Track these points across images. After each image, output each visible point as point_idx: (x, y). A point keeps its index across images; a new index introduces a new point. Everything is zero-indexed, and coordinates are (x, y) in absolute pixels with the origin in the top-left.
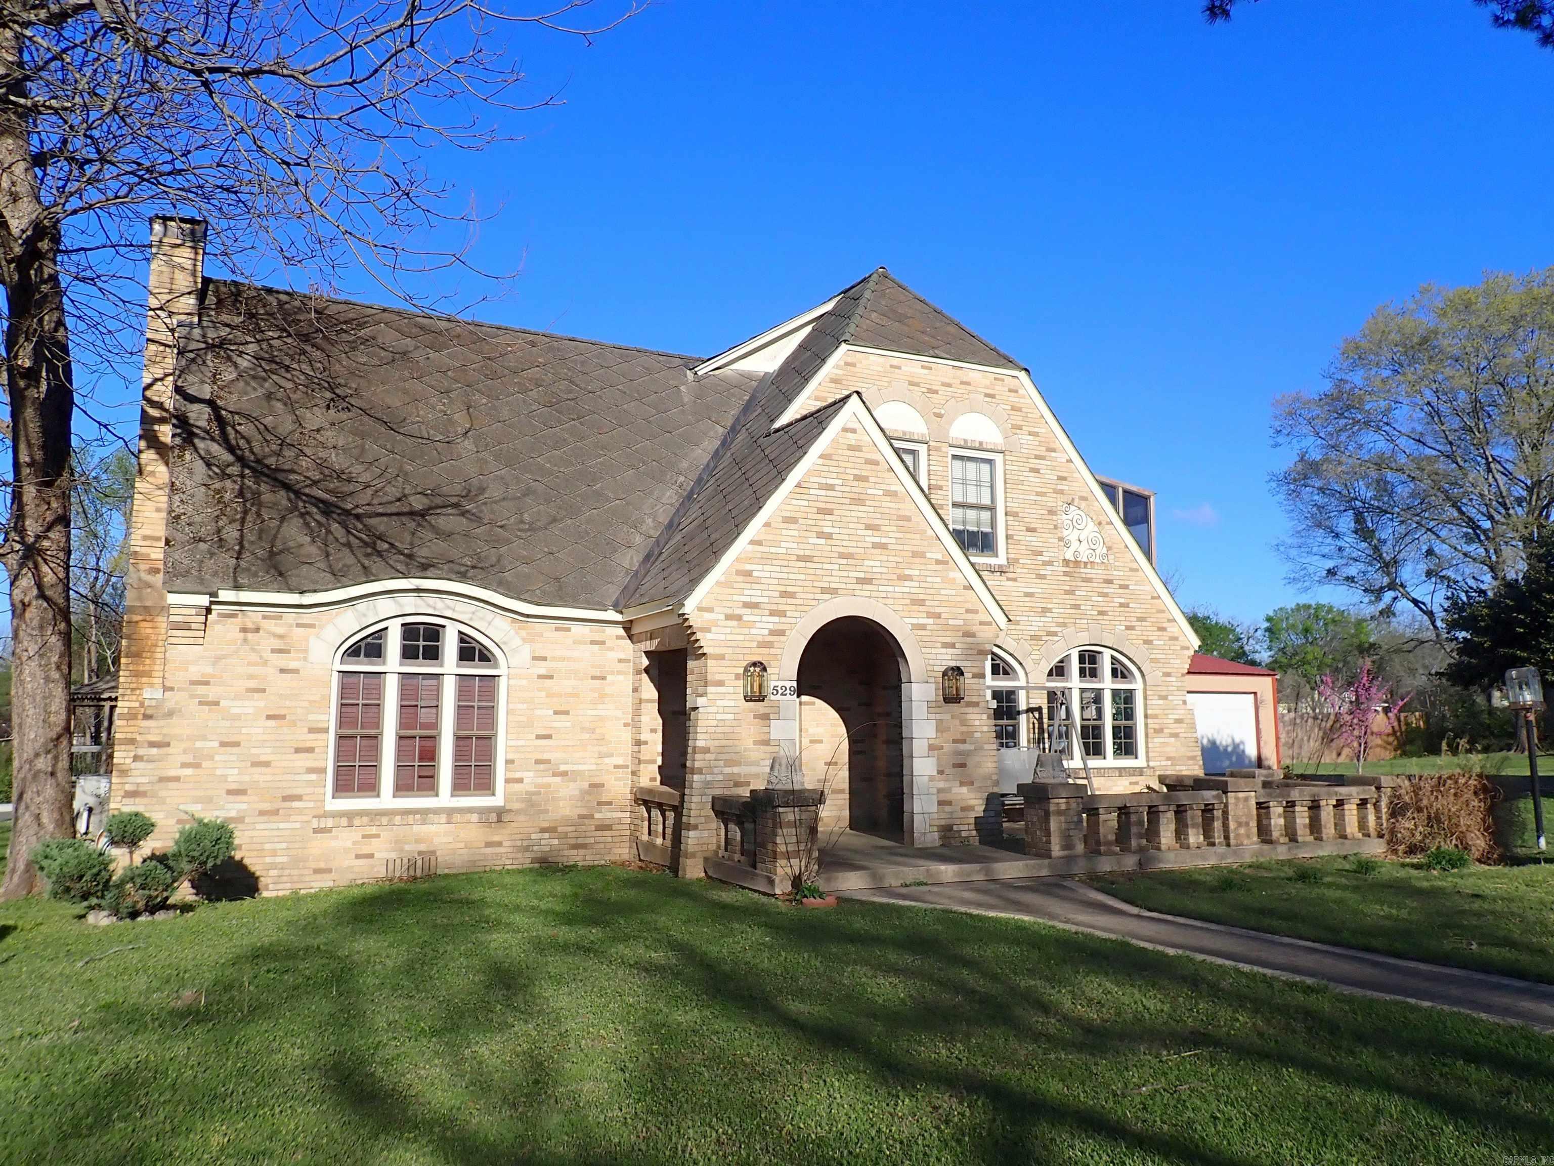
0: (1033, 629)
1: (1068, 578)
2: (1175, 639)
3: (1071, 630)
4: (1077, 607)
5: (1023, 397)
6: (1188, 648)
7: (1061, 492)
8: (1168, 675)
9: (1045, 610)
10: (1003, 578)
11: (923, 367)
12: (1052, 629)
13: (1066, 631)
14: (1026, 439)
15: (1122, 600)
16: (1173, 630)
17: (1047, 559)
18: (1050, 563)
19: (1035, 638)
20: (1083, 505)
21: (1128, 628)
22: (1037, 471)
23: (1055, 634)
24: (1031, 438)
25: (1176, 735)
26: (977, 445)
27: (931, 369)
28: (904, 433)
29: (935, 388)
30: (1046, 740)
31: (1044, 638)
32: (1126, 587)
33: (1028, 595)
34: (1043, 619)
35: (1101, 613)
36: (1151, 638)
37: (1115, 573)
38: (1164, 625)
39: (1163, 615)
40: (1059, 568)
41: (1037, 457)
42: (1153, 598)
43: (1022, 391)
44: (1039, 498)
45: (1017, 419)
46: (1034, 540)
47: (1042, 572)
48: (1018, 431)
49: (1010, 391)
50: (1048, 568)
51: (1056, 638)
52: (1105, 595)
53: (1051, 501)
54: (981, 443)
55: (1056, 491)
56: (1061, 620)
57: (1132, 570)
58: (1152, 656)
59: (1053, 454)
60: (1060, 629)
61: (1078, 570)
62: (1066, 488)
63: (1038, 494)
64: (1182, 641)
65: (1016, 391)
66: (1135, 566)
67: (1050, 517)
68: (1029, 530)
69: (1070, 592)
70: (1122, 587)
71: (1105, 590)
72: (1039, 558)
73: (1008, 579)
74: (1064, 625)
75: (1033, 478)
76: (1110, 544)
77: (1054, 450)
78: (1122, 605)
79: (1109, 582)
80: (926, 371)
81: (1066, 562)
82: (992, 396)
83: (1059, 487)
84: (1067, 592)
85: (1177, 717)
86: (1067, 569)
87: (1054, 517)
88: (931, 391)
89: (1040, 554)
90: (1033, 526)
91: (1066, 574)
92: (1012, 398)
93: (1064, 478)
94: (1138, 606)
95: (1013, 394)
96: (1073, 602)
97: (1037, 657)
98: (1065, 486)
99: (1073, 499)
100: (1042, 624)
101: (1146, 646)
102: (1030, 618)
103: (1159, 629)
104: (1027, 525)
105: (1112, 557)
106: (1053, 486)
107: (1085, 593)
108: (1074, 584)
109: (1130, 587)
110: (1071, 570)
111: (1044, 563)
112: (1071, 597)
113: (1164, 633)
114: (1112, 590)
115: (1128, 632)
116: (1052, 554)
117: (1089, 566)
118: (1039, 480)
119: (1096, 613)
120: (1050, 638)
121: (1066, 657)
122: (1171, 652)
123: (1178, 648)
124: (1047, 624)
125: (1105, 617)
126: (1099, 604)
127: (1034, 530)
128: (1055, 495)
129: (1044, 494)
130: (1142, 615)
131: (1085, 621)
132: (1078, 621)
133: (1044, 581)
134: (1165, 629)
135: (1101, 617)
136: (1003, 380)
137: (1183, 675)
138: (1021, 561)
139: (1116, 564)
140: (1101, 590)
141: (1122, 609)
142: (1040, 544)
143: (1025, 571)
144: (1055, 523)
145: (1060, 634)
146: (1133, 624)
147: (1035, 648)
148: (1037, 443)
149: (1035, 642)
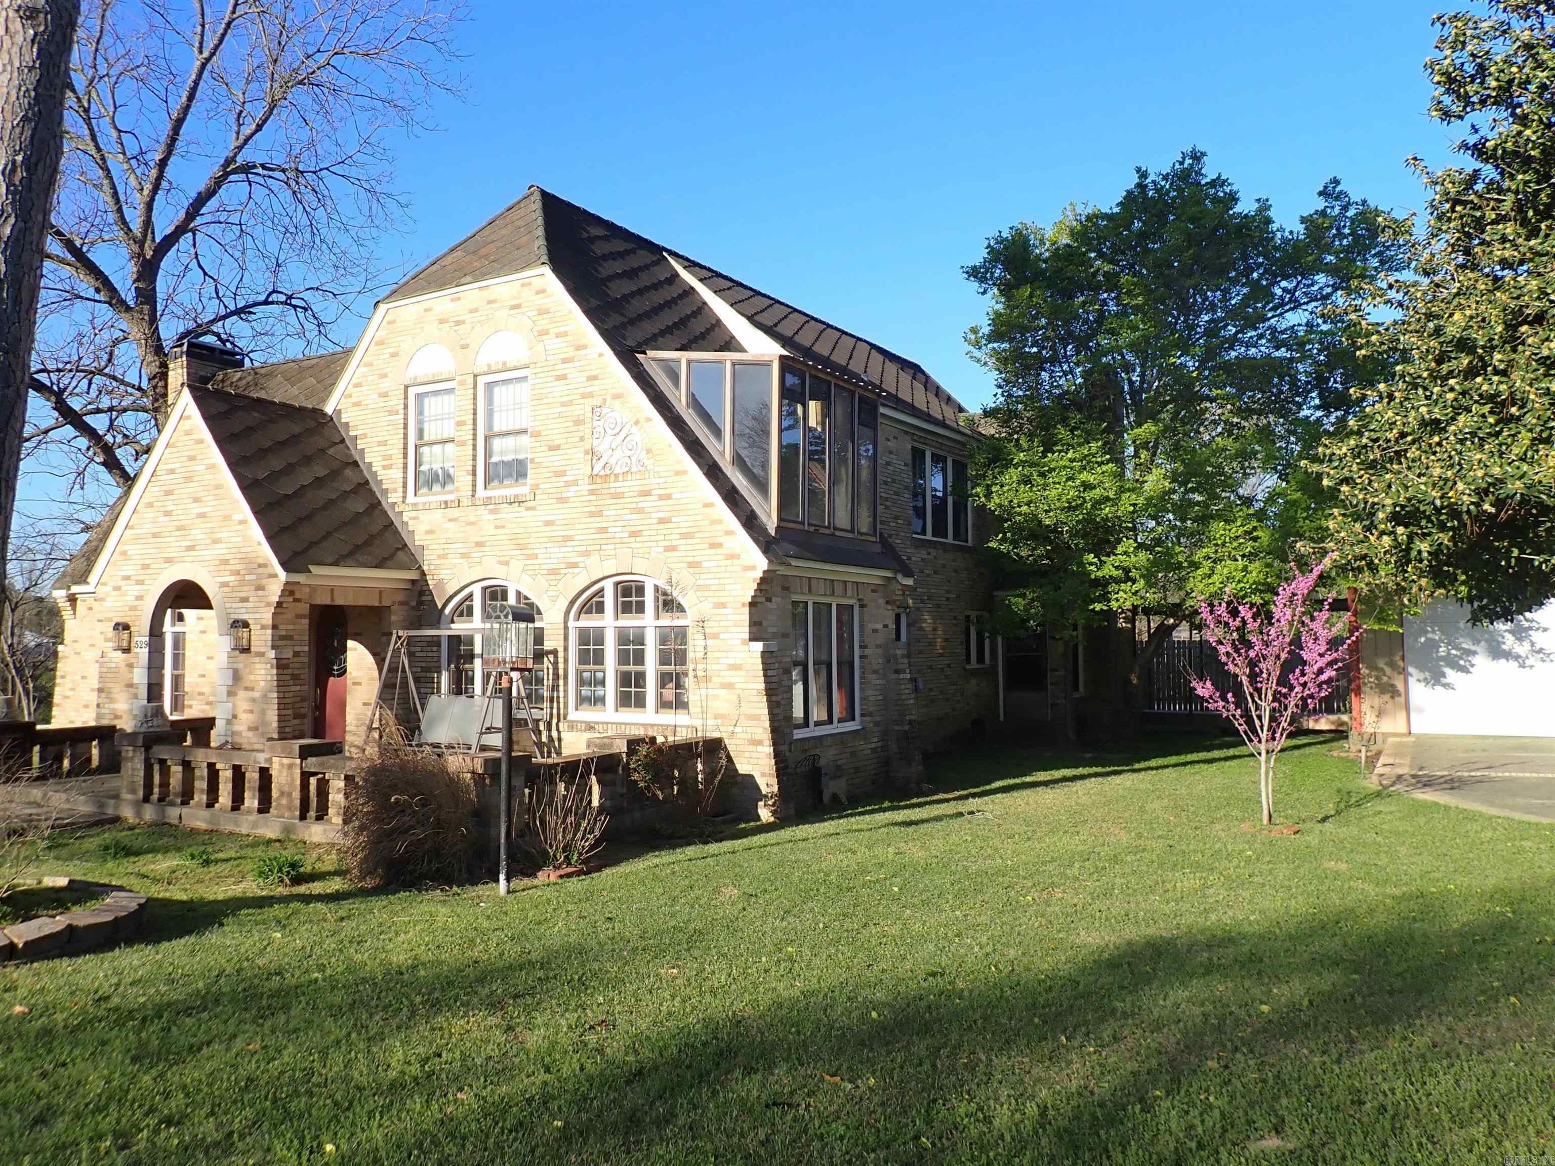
0: (549, 563)
1: (593, 497)
2: (738, 556)
3: (595, 558)
4: (604, 530)
5: (552, 294)
6: (753, 568)
7: (591, 395)
8: (723, 605)
9: (566, 539)
10: (521, 509)
11: (452, 300)
12: (572, 560)
13: (590, 561)
14: (552, 343)
15: (661, 515)
16: (728, 544)
17: (571, 478)
18: (575, 483)
19: (554, 572)
20: (617, 404)
21: (668, 549)
22: (563, 377)
23: (574, 565)
24: (559, 340)
25: (729, 686)
26: (500, 367)
27: (459, 299)
28: (434, 375)
29: (461, 318)
30: (561, 688)
31: (563, 571)
32: (669, 497)
33: (548, 523)
34: (563, 549)
35: (634, 534)
36: (697, 559)
37: (654, 481)
38: (720, 540)
39: (718, 527)
40: (585, 486)
41: (565, 361)
42: (704, 506)
43: (547, 290)
44: (564, 409)
45: (543, 324)
46: (557, 460)
47: (564, 495)
48: (544, 337)
49: (538, 293)
50: (571, 488)
51: (576, 570)
52: (640, 511)
53: (576, 410)
54: (504, 364)
55: (584, 396)
56: (584, 548)
57: (677, 473)
58: (700, 582)
59: (582, 352)
60: (581, 559)
61: (606, 486)
62: (596, 389)
63: (563, 404)
64: (745, 560)
65: (543, 292)
66: (678, 468)
67: (576, 428)
68: (551, 448)
69: (599, 514)
70: (661, 497)
71: (640, 505)
72: (562, 479)
73: (528, 509)
74: (587, 553)
75: (560, 387)
76: (649, 445)
77: (585, 347)
78: (661, 521)
79: (646, 493)
80: (457, 303)
81: (593, 478)
82: (518, 306)
83: (588, 390)
84: (592, 514)
85: (732, 661)
86: (594, 487)
87: (581, 428)
88: (459, 323)
89: (563, 474)
90: (556, 443)
91: (592, 492)
92: (540, 300)
93: (595, 378)
94: (684, 519)
95: (541, 295)
96: (600, 525)
97: (554, 594)
98: (596, 386)
99: (605, 400)
100: (561, 555)
101: (691, 570)
102: (549, 550)
103: (712, 546)
104: (550, 443)
105: (652, 461)
106: (582, 391)
107: (614, 513)
108: (602, 502)
109: (674, 496)
110: (598, 486)
111: (568, 484)
112: (598, 519)
113: (719, 551)
114: (649, 504)
115: (668, 554)
116: (577, 472)
117: (621, 478)
118: (566, 387)
119: (626, 535)
120: (570, 570)
121: (602, 590)
122: (727, 575)
123: (739, 569)
124: (567, 555)
125: (638, 539)
126: (632, 523)
127: (558, 448)
128: (582, 401)
129: (570, 403)
130: (688, 530)
131: (612, 546)
132: (604, 547)
133: (566, 505)
134: (720, 545)
135: (632, 539)
136: (530, 284)
137: (744, 605)
138: (541, 486)
139: (656, 469)
140: (634, 506)
141: (662, 526)
142: (564, 463)
143: (546, 496)
144: (581, 434)
145: (581, 565)
146: (675, 543)
147: (552, 583)
148: (565, 344)
149: (553, 577)
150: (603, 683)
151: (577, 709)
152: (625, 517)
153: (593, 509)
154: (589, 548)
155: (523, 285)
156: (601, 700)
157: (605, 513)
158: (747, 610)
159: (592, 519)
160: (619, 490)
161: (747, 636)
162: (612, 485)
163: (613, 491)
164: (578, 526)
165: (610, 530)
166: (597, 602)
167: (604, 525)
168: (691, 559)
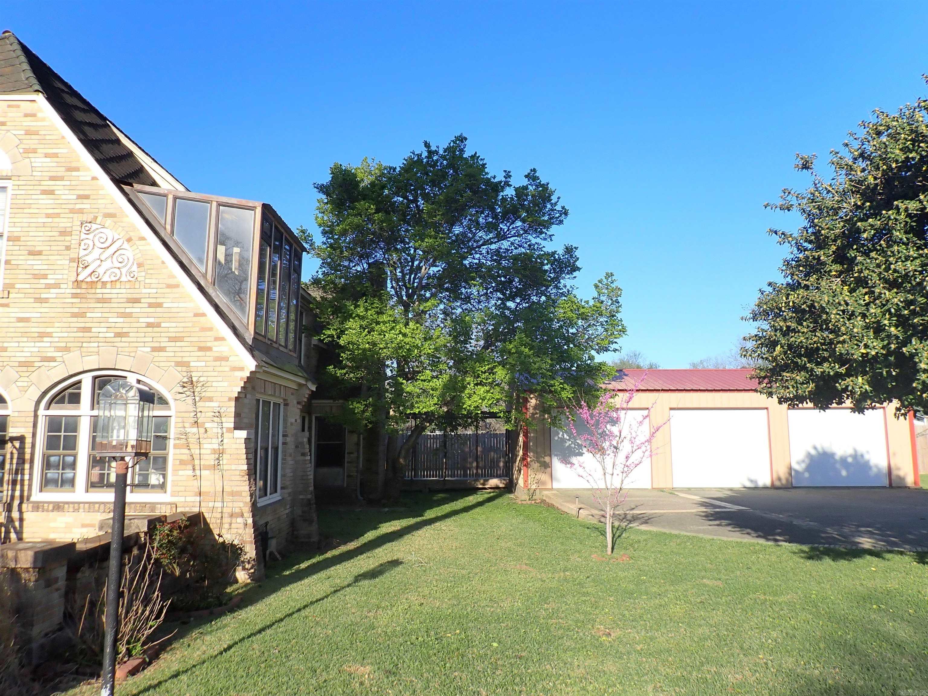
0: (22, 357)
1: (77, 300)
2: (226, 359)
3: (75, 354)
4: (88, 330)
5: (43, 120)
6: (242, 369)
7: (81, 211)
9: (42, 335)
12: (49, 355)
13: (67, 356)
14: (39, 161)
15: (151, 320)
16: (219, 348)
17: (52, 282)
18: (57, 286)
19: (26, 364)
20: (109, 222)
21: (154, 349)
22: (52, 192)
23: (52, 359)
24: (48, 160)
30: (27, 472)
31: (36, 364)
32: (160, 305)
33: (20, 320)
34: (38, 344)
35: (118, 335)
36: (185, 359)
37: (144, 291)
38: (209, 345)
39: (209, 333)
40: (68, 289)
41: (53, 178)
42: (196, 315)
43: (39, 115)
44: (50, 220)
45: (31, 142)
46: (37, 264)
47: (43, 296)
48: (30, 155)
49: (26, 115)
50: (52, 291)
51: (51, 364)
52: (129, 315)
53: (63, 223)
55: (72, 211)
56: (63, 345)
57: (169, 286)
58: (187, 380)
59: (74, 173)
60: (60, 354)
61: (93, 291)
62: (88, 206)
63: (48, 216)
64: (234, 361)
65: (34, 115)
66: (172, 282)
67: (62, 238)
68: (31, 253)
69: (82, 315)
70: (150, 305)
71: (128, 310)
72: (42, 281)
74: (67, 349)
75: (46, 200)
76: (141, 260)
77: (77, 169)
78: (150, 325)
79: (137, 301)
81: (78, 283)
82: (3, 124)
83: (78, 206)
84: (74, 315)
86: (78, 291)
87: (68, 238)
89: (45, 276)
90: (38, 248)
91: (75, 296)
92: (28, 122)
93: (87, 197)
94: (174, 325)
95: (29, 118)
96: (82, 325)
97: (25, 384)
98: (85, 205)
99: (96, 218)
100: (36, 349)
101: (179, 369)
102: (21, 344)
103: (201, 349)
104: (32, 248)
105: (143, 274)
106: (71, 206)
107: (99, 315)
108: (86, 305)
109: (165, 305)
110: (83, 291)
111: (49, 287)
112: (80, 320)
113: (208, 353)
114: (138, 310)
115: (156, 354)
116: (60, 277)
117: (108, 286)
118: (51, 201)
119: (112, 335)
120: (46, 364)
121: (80, 382)
122: (216, 374)
123: (227, 369)
124: (41, 349)
125: (124, 339)
126: (117, 325)
127: (40, 253)
128: (71, 215)
129: (58, 215)
130: (178, 335)
131: (96, 345)
132: (85, 345)
133: (44, 305)
134: (209, 349)
135: (119, 339)
136: (18, 106)
137: (230, 399)
138: (17, 286)
139: (147, 281)
140: (122, 310)
141: (150, 329)
142: (45, 267)
143: (22, 295)
144: (68, 244)
145: (58, 359)
146: (163, 345)
147: (22, 374)
148: (54, 164)
149: (25, 369)
150: (73, 466)
151: (41, 491)
152: (111, 320)
153: (76, 310)
154: (69, 345)
155: (9, 106)
156: (72, 482)
157: (88, 315)
158: (233, 404)
159: (75, 319)
160: (106, 296)
161: (232, 425)
162: (98, 291)
163: (100, 296)
164: (57, 325)
165: (93, 330)
166: (70, 394)
167: (88, 325)
168: (180, 359)
